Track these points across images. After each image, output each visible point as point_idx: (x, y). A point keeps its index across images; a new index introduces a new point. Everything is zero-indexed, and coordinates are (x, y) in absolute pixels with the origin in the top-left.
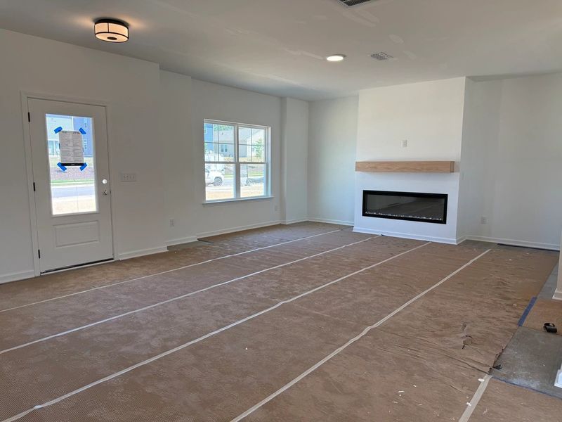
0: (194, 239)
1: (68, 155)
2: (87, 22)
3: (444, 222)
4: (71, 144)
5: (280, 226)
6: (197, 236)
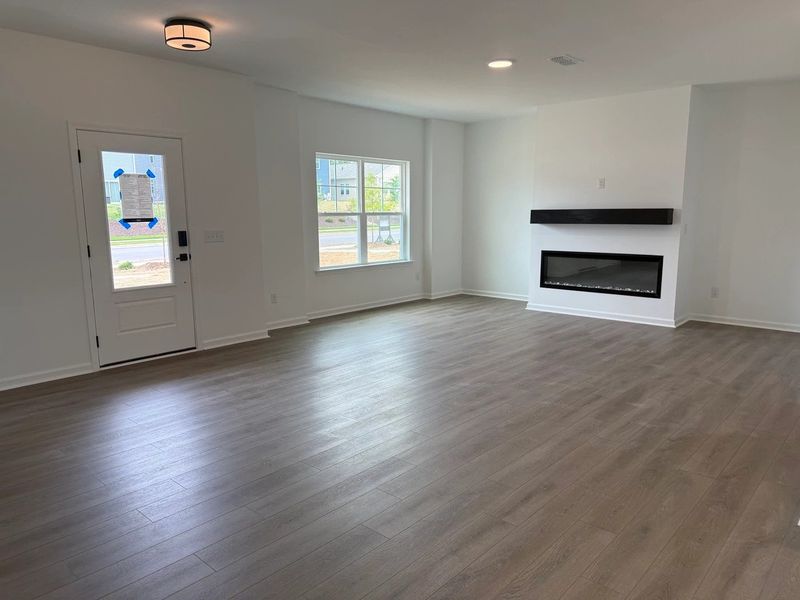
0: (304, 320)
1: (132, 207)
2: (154, 25)
3: (657, 295)
4: (136, 192)
5: (425, 301)
6: (309, 316)
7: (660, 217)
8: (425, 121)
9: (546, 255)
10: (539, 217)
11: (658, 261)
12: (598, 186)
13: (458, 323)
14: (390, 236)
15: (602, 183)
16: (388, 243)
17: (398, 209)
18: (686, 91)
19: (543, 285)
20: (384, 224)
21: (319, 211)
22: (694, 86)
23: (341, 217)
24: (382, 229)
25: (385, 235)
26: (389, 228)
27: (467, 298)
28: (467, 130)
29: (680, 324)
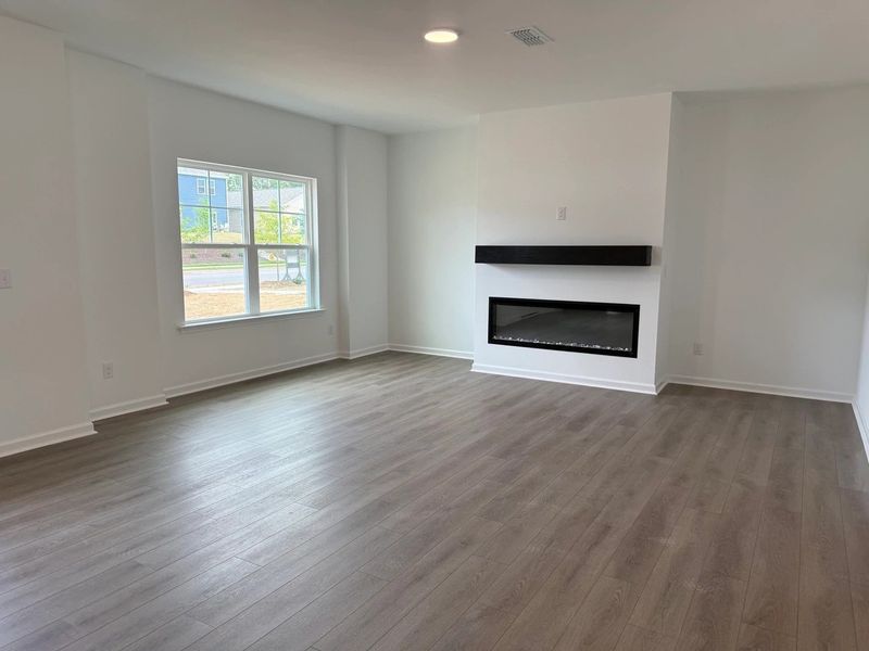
7: (635, 256)
8: (336, 128)
9: (494, 302)
10: (486, 255)
11: (633, 311)
12: (557, 217)
13: (385, 395)
14: (300, 274)
15: (563, 214)
16: (298, 282)
17: (303, 242)
18: (665, 100)
19: (491, 341)
20: (293, 260)
21: (183, 241)
22: (674, 93)
23: (225, 251)
24: (291, 266)
25: (293, 272)
26: (298, 265)
27: (397, 356)
28: (391, 144)
29: (661, 388)
